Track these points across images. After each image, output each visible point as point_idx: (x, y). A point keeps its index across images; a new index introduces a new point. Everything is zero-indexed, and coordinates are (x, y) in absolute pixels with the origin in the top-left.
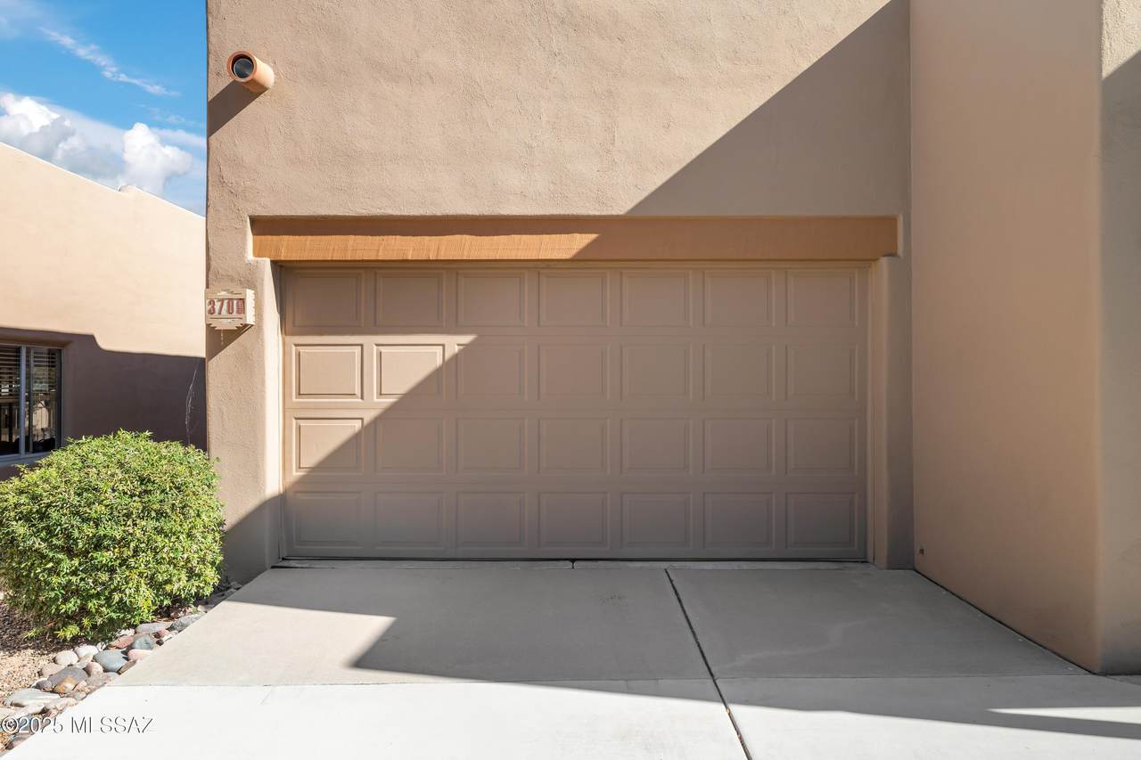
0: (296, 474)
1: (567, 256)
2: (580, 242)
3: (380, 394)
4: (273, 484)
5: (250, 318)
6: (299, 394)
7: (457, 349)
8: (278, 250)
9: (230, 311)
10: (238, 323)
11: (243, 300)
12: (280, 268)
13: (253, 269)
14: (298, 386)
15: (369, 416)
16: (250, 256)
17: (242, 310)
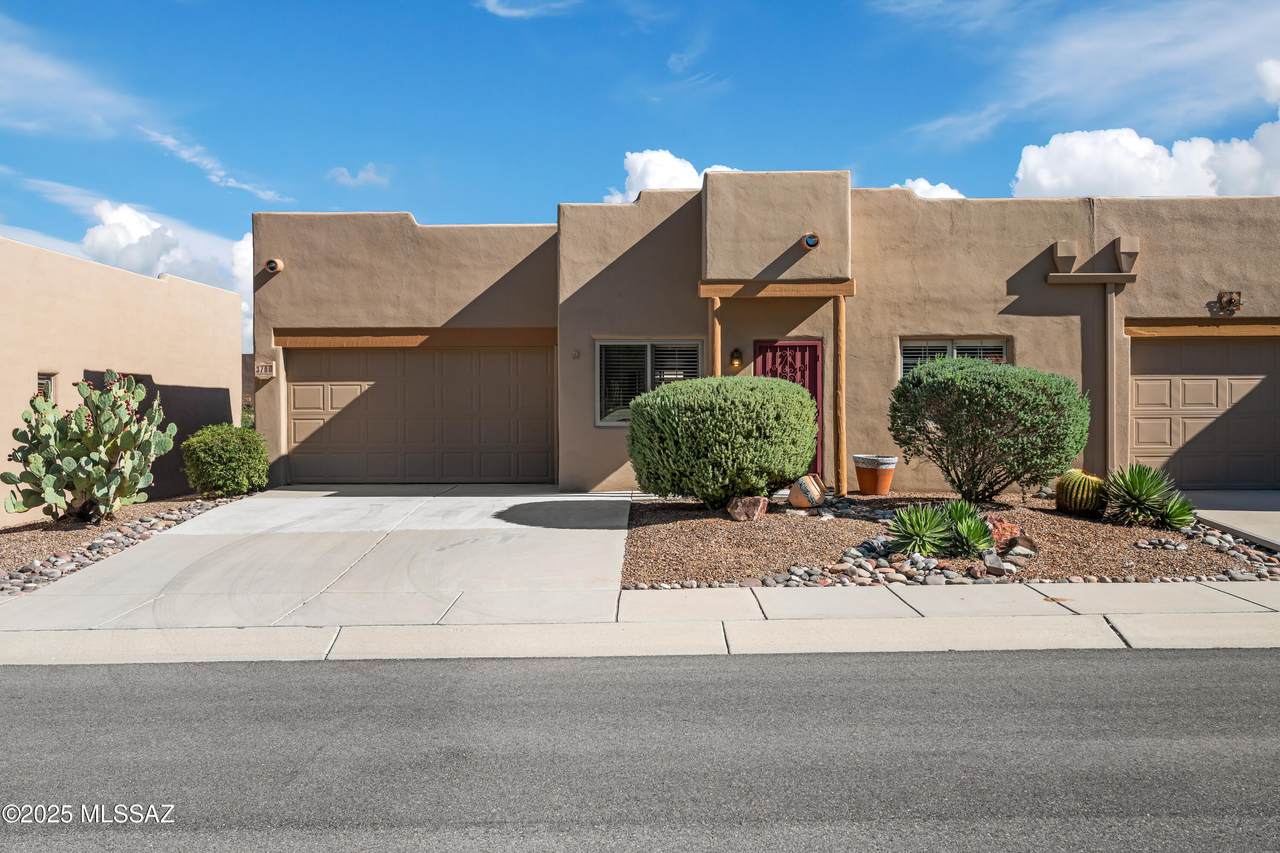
0: (294, 445)
1: (416, 345)
2: (421, 339)
3: (332, 408)
4: (284, 451)
5: (274, 375)
6: (295, 408)
7: (367, 387)
8: (285, 343)
9: (266, 371)
10: (269, 376)
11: (271, 367)
12: (286, 351)
13: (275, 352)
14: (293, 404)
15: (327, 418)
16: (273, 346)
17: (271, 370)
